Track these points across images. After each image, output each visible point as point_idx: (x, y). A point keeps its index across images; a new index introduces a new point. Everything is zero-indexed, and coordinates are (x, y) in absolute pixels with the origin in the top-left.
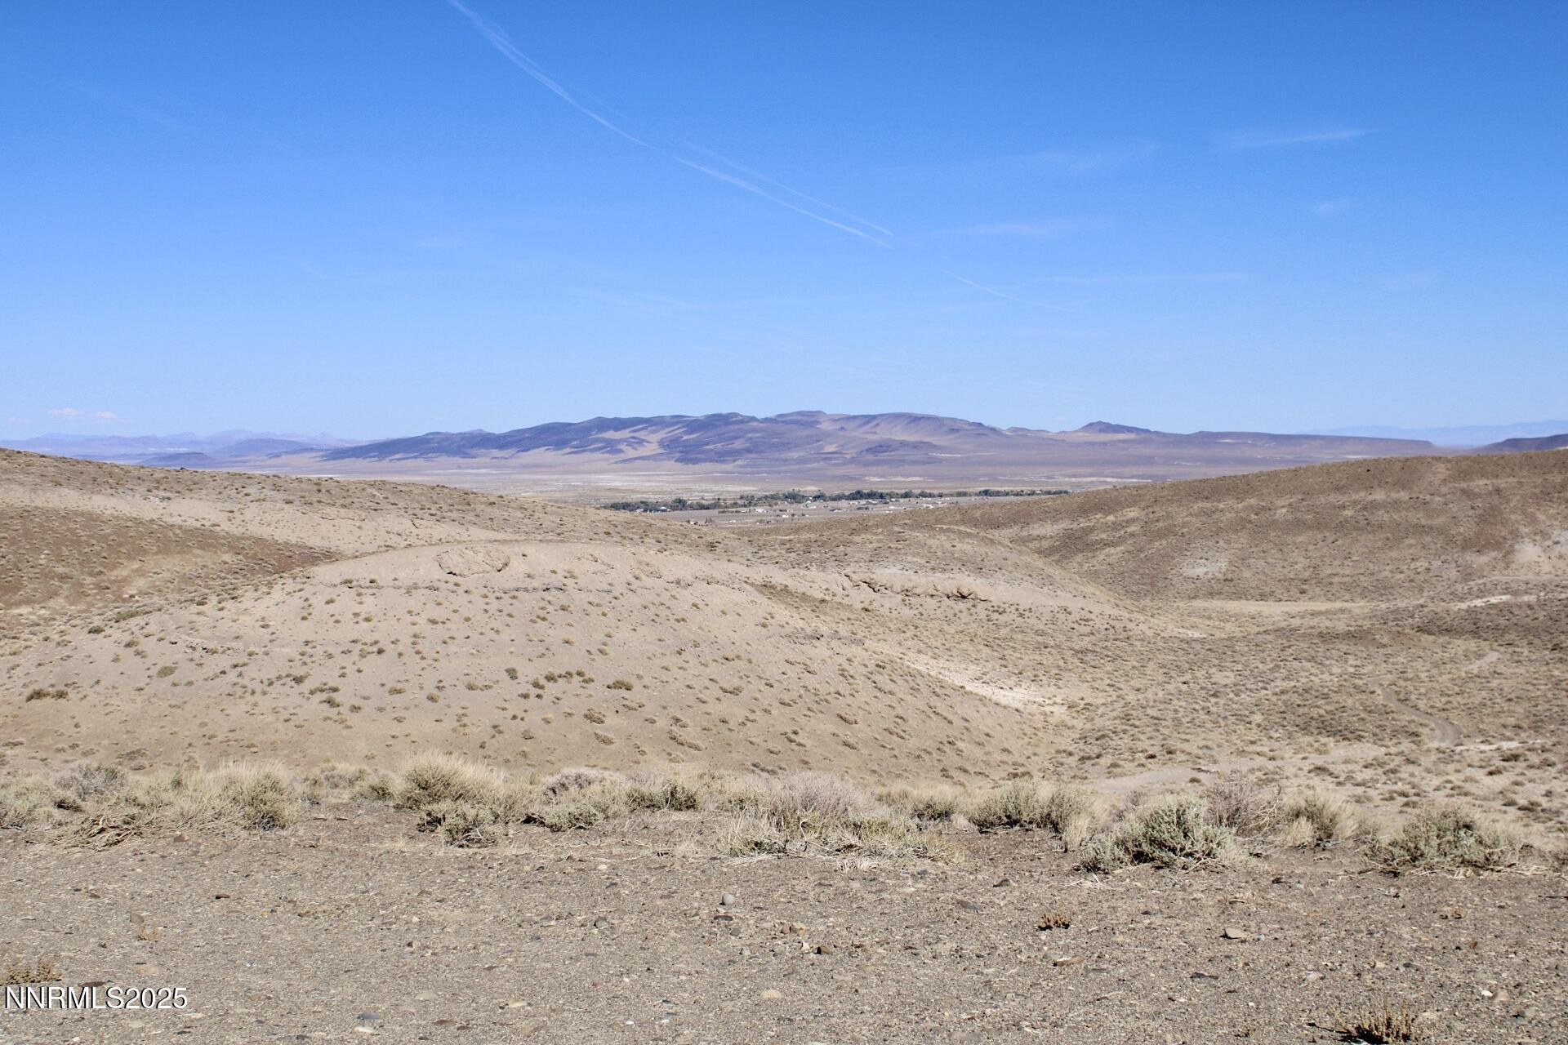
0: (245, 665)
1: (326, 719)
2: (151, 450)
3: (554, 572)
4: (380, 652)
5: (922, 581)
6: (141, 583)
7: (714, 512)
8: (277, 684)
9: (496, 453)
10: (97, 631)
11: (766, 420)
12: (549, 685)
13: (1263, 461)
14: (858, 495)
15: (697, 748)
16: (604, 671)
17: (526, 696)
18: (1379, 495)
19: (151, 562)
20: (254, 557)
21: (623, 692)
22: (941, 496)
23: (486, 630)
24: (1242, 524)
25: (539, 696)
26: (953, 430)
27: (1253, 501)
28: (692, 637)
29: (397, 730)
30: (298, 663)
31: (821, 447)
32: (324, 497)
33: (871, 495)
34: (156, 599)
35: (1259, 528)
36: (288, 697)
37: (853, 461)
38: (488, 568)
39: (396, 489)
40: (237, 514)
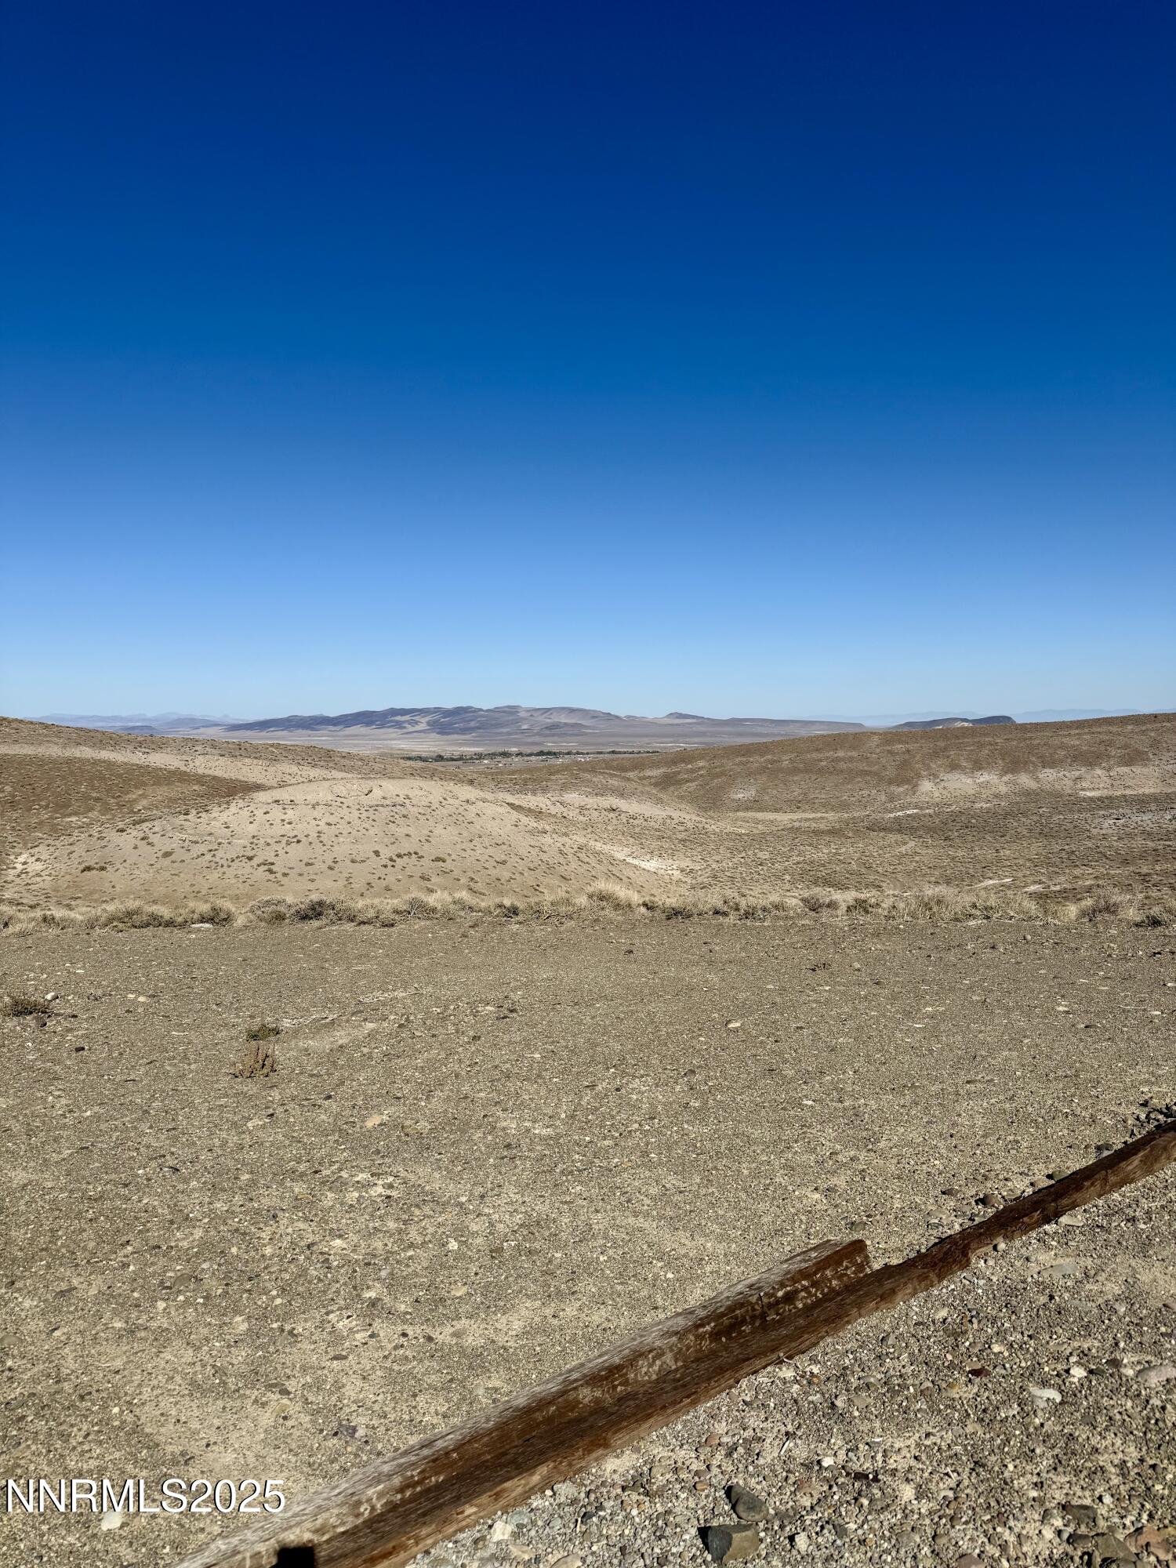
0: (216, 850)
1: (268, 880)
2: (118, 724)
3: (398, 796)
4: (299, 842)
5: (591, 802)
6: (144, 802)
7: (460, 763)
8: (236, 861)
9: (331, 728)
10: (122, 831)
11: (488, 711)
12: (398, 860)
13: (767, 735)
14: (541, 753)
15: (484, 894)
16: (429, 851)
17: (386, 866)
18: (841, 754)
19: (150, 790)
20: (212, 787)
21: (441, 864)
22: (588, 754)
23: (361, 829)
24: (763, 770)
25: (393, 866)
26: (594, 717)
27: (770, 757)
28: (477, 832)
29: (311, 886)
30: (249, 849)
31: (520, 726)
32: (243, 752)
33: (549, 753)
34: (155, 812)
35: (772, 771)
36: (246, 868)
37: (538, 734)
38: (360, 793)
39: (286, 748)
40: (190, 762)
